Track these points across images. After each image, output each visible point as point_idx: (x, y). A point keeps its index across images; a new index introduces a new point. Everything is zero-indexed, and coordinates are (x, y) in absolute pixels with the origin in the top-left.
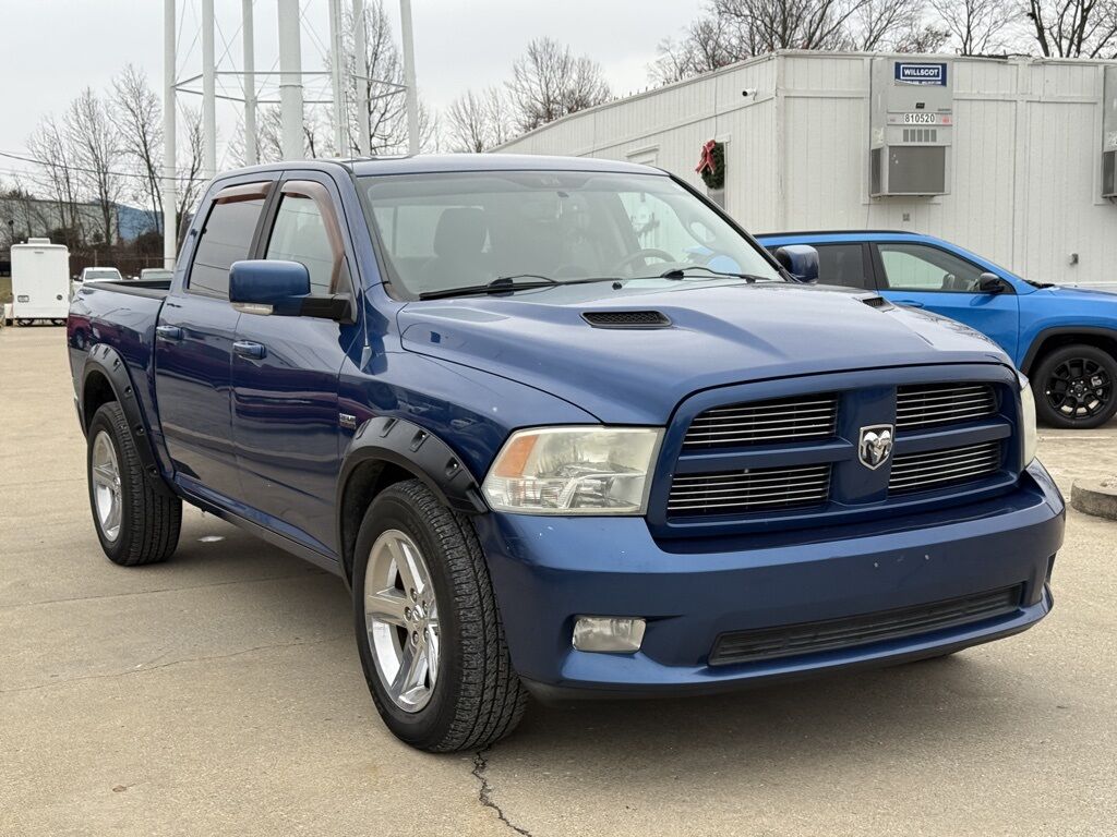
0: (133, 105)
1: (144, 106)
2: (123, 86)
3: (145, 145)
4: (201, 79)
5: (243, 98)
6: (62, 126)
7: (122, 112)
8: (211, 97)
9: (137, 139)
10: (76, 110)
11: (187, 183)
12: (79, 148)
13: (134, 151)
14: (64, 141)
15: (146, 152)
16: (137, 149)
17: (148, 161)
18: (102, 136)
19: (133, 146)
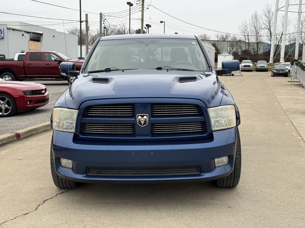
0: (268, 15)
1: (270, 15)
2: (265, 10)
3: (270, 27)
4: (285, 7)
5: (298, 12)
6: (248, 22)
7: (264, 18)
8: (287, 12)
9: (268, 25)
10: (252, 17)
11: (280, 36)
12: (252, 28)
13: (266, 28)
14: (248, 26)
15: (270, 28)
16: (267, 27)
17: (270, 31)
18: (258, 25)
19: (266, 27)
